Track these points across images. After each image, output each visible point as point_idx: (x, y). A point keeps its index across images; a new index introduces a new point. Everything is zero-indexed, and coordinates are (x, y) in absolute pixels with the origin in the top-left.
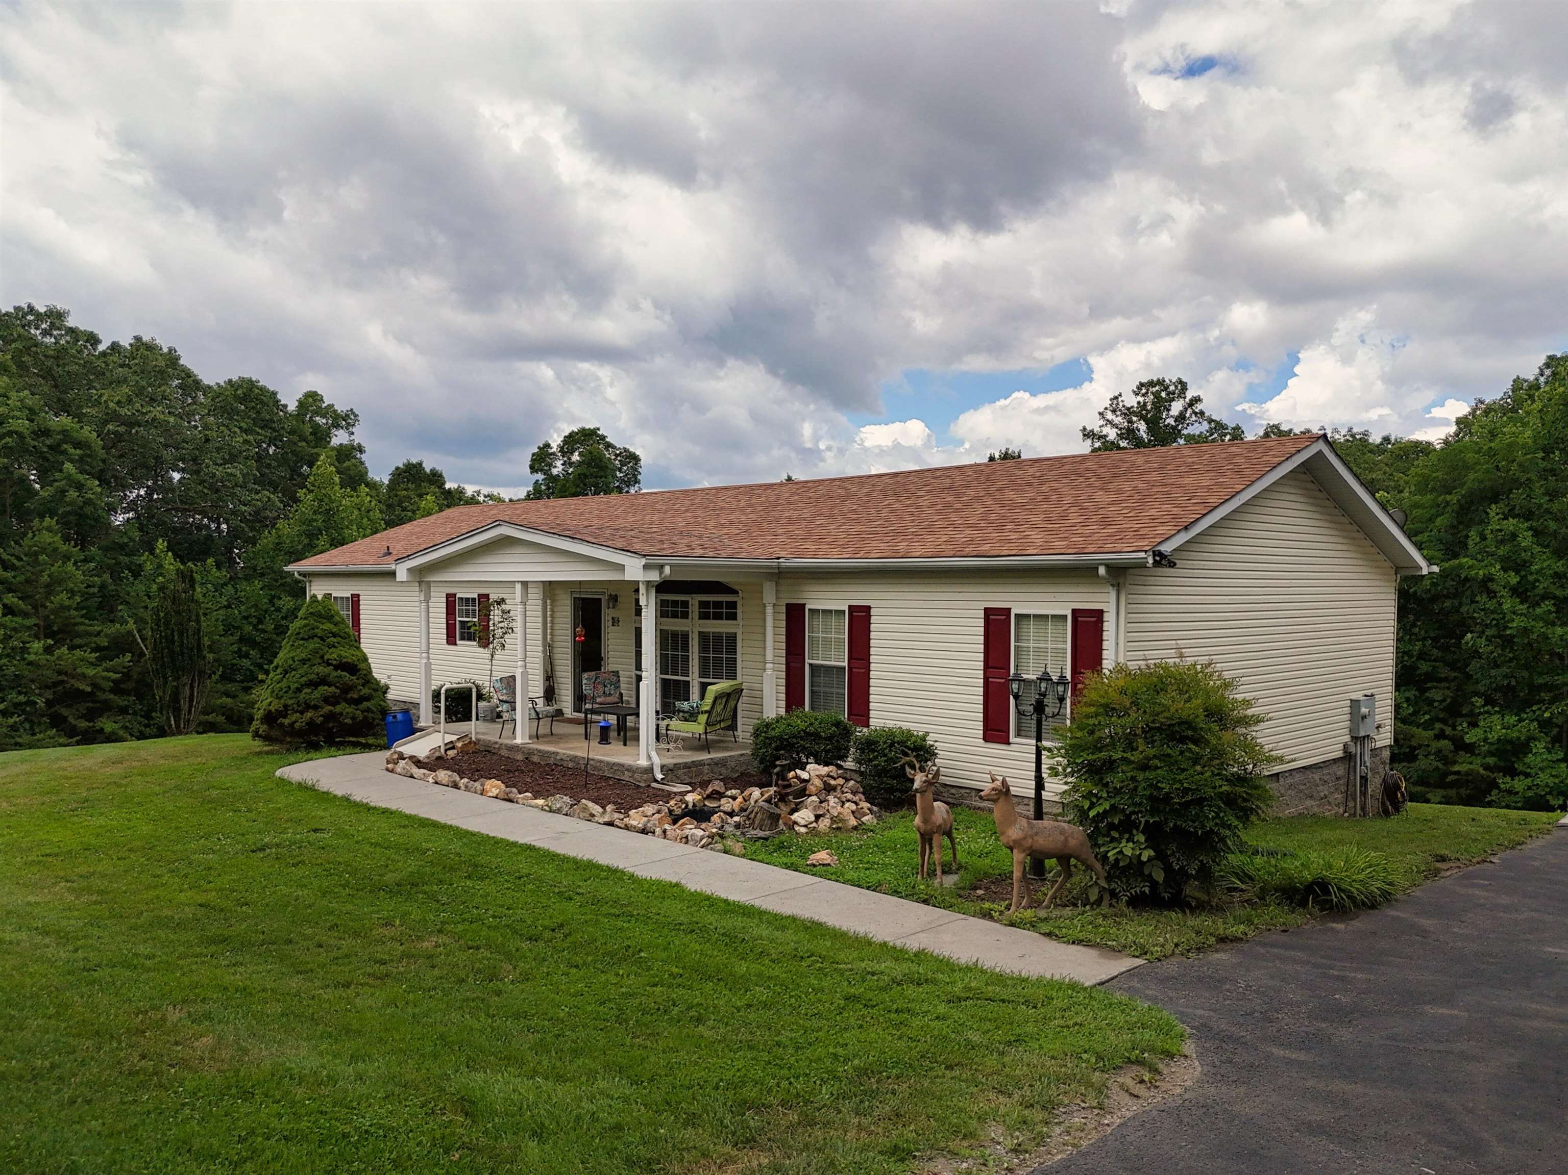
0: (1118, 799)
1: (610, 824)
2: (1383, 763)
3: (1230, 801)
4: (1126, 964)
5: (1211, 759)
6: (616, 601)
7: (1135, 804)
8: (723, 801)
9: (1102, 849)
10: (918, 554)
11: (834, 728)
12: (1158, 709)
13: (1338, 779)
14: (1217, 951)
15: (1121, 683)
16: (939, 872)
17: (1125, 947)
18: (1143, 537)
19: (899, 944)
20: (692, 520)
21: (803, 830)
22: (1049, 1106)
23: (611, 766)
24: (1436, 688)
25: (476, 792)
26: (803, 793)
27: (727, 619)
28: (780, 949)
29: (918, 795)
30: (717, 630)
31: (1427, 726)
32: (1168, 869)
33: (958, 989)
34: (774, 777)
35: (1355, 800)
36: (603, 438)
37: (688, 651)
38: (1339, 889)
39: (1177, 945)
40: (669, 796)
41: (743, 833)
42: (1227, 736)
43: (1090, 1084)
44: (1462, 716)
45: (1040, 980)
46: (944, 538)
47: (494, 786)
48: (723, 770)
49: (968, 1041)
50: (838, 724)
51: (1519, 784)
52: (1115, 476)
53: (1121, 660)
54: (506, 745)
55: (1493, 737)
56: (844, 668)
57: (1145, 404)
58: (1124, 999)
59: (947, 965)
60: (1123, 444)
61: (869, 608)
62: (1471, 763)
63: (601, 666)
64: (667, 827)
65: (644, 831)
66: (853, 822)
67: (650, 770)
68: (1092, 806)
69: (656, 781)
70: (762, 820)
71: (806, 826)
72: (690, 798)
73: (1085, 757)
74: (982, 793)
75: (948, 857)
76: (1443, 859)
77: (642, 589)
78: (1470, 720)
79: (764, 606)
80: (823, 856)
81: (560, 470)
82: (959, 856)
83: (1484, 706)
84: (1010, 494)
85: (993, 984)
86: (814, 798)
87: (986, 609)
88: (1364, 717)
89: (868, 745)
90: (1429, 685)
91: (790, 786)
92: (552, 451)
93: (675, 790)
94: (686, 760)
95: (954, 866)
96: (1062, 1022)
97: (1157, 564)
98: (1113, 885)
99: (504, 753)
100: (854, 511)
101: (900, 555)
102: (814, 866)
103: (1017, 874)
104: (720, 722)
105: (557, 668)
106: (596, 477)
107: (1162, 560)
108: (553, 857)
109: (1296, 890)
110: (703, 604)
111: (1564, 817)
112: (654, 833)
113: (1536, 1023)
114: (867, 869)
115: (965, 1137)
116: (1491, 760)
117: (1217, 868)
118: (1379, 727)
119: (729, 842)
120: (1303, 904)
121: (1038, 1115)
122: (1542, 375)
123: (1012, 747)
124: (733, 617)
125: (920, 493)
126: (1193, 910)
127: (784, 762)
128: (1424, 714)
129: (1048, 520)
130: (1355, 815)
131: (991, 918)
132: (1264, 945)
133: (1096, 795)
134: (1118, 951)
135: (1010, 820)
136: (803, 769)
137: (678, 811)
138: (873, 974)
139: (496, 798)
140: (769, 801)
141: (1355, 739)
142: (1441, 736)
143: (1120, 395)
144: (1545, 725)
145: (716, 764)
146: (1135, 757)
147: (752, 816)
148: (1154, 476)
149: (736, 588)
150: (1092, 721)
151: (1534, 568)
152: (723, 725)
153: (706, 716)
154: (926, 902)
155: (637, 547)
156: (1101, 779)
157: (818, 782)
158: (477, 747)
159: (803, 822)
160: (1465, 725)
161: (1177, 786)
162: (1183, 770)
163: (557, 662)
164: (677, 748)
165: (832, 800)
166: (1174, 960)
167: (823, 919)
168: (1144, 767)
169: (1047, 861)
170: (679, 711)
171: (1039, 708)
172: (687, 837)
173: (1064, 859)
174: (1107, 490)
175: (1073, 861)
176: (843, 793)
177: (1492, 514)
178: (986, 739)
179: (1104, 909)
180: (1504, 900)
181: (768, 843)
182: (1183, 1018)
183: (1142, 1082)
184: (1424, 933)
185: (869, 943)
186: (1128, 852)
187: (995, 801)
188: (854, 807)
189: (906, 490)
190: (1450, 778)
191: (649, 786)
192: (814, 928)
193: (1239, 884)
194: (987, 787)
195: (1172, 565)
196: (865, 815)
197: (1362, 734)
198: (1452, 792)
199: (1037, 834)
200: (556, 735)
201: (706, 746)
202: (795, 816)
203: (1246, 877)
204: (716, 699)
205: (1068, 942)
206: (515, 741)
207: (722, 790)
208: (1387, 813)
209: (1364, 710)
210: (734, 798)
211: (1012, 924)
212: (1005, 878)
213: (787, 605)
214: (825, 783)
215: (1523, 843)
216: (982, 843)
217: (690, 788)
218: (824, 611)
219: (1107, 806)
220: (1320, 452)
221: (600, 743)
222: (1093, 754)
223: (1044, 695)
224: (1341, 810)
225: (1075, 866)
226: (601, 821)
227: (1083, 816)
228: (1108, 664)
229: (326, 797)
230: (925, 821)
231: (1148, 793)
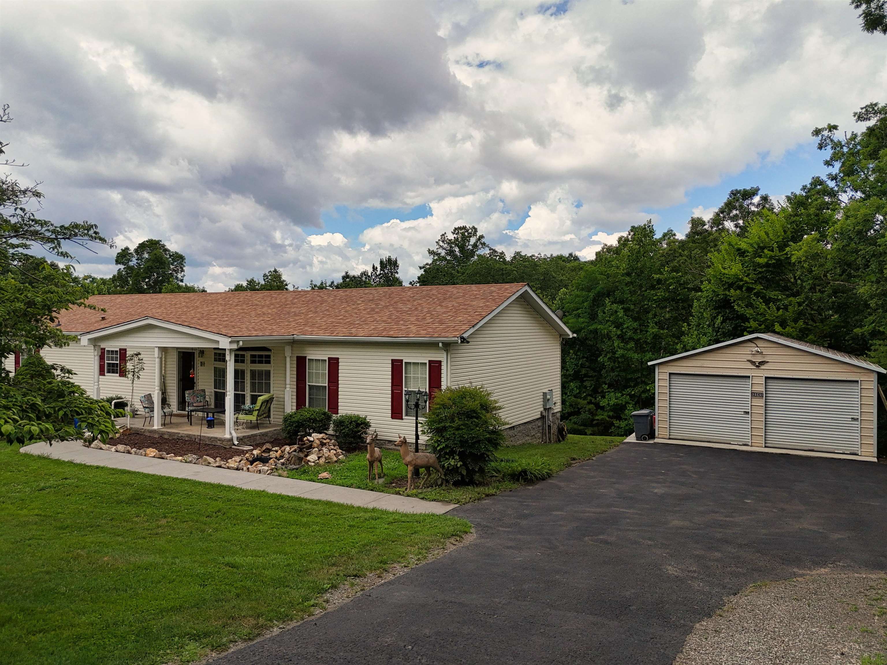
0: (448, 442)
1: (220, 467)
2: (558, 419)
3: (489, 440)
4: (452, 506)
5: (482, 425)
6: (203, 353)
7: (455, 444)
8: (271, 453)
9: (443, 463)
10: (362, 335)
11: (323, 416)
12: (463, 405)
13: (539, 427)
14: (485, 500)
15: (449, 395)
16: (377, 478)
17: (451, 500)
18: (457, 330)
19: (365, 506)
20: (241, 311)
21: (313, 464)
22: (428, 549)
23: (210, 438)
24: (588, 380)
25: (141, 455)
26: (311, 447)
27: (265, 363)
28: (317, 512)
29: (368, 446)
30: (259, 369)
31: (585, 398)
32: (467, 469)
33: (391, 519)
34: (298, 440)
35: (546, 436)
36: (164, 246)
37: (244, 379)
38: (531, 473)
39: (470, 498)
40: (244, 452)
41: (286, 467)
42: (488, 415)
43: (440, 542)
44: (599, 393)
45: (421, 514)
46: (373, 327)
47: (152, 452)
48: (266, 438)
49: (398, 534)
50: (324, 414)
51: (623, 424)
52: (445, 299)
53: (449, 385)
54: (148, 430)
55: (612, 403)
56: (326, 387)
57: (458, 238)
58: (451, 517)
59: (385, 512)
60: (448, 258)
61: (338, 359)
62: (603, 415)
63: (194, 386)
64: (249, 466)
65: (237, 469)
66: (335, 459)
67: (231, 440)
68: (438, 445)
69: (234, 445)
70: (295, 460)
71: (314, 462)
72: (255, 452)
73: (436, 426)
74: (396, 443)
75: (380, 471)
76: (574, 459)
77: (227, 352)
78: (601, 394)
79: (286, 357)
80: (325, 475)
81: (135, 263)
82: (384, 471)
83: (607, 389)
84: (400, 305)
85: (404, 517)
86: (316, 449)
87: (392, 360)
88: (548, 400)
89: (340, 424)
90: (585, 379)
91: (305, 444)
92: (130, 252)
93: (245, 449)
94: (248, 434)
95: (382, 475)
96: (430, 526)
97: (462, 342)
98: (447, 478)
99: (148, 434)
100: (327, 310)
101: (353, 335)
102: (322, 479)
103: (409, 475)
104: (263, 414)
105: (167, 388)
106: (158, 268)
107: (464, 340)
108: (200, 483)
109: (515, 475)
110: (253, 356)
111: (625, 439)
112: (243, 469)
113: (587, 514)
114: (345, 479)
115: (402, 557)
116: (611, 414)
117: (486, 468)
118: (555, 403)
119: (280, 472)
120: (518, 480)
121: (424, 551)
122: (630, 235)
123: (404, 421)
124: (269, 362)
125: (359, 302)
126: (477, 485)
127: (302, 433)
128: (583, 393)
129: (417, 320)
130: (546, 442)
131: (400, 494)
132: (502, 496)
133: (440, 441)
134: (449, 502)
135: (407, 453)
136: (311, 436)
137: (251, 459)
138: (357, 518)
139: (154, 457)
140: (295, 451)
141: (545, 409)
142: (590, 403)
143: (445, 233)
144: (632, 396)
145: (263, 435)
146: (454, 425)
147: (290, 459)
148: (461, 300)
149: (270, 348)
150: (438, 411)
151: (625, 326)
152: (264, 416)
153: (257, 412)
154: (372, 490)
155: (224, 331)
156: (442, 434)
157: (318, 442)
158: (131, 431)
159: (312, 461)
160: (600, 397)
161: (470, 436)
162: (472, 429)
163: (167, 385)
164: (243, 428)
165: (325, 450)
166: (469, 504)
167: (332, 500)
168: (458, 429)
169: (420, 469)
170: (243, 410)
171: (417, 405)
172: (260, 471)
173: (427, 468)
174: (441, 306)
175: (431, 469)
176: (329, 446)
177: (607, 302)
178: (392, 417)
179: (444, 487)
180: (592, 474)
181: (298, 471)
182: (471, 522)
183: (457, 541)
184: (560, 488)
185: (353, 507)
186: (452, 463)
187: (400, 446)
188: (335, 452)
189: (352, 300)
190: (595, 422)
191: (231, 448)
192: (329, 504)
193: (495, 474)
194: (398, 439)
195: (468, 342)
196: (340, 455)
197: (548, 407)
198: (596, 429)
199: (417, 458)
200: (173, 423)
201: (256, 426)
202: (309, 458)
203: (497, 471)
204: (262, 403)
205: (430, 501)
206: (153, 428)
207: (271, 448)
208: (560, 441)
209: (548, 397)
210: (277, 451)
211: (408, 496)
212: (404, 478)
213: (297, 357)
214: (321, 442)
215: (607, 451)
216: (393, 464)
217: (252, 448)
218: (316, 360)
219: (444, 445)
220: (526, 290)
221: (208, 428)
222: (439, 424)
223: (418, 400)
224: (541, 441)
225: (432, 471)
226: (215, 465)
227: (434, 449)
228: (444, 387)
229: (58, 462)
230: (371, 456)
231: (459, 439)
